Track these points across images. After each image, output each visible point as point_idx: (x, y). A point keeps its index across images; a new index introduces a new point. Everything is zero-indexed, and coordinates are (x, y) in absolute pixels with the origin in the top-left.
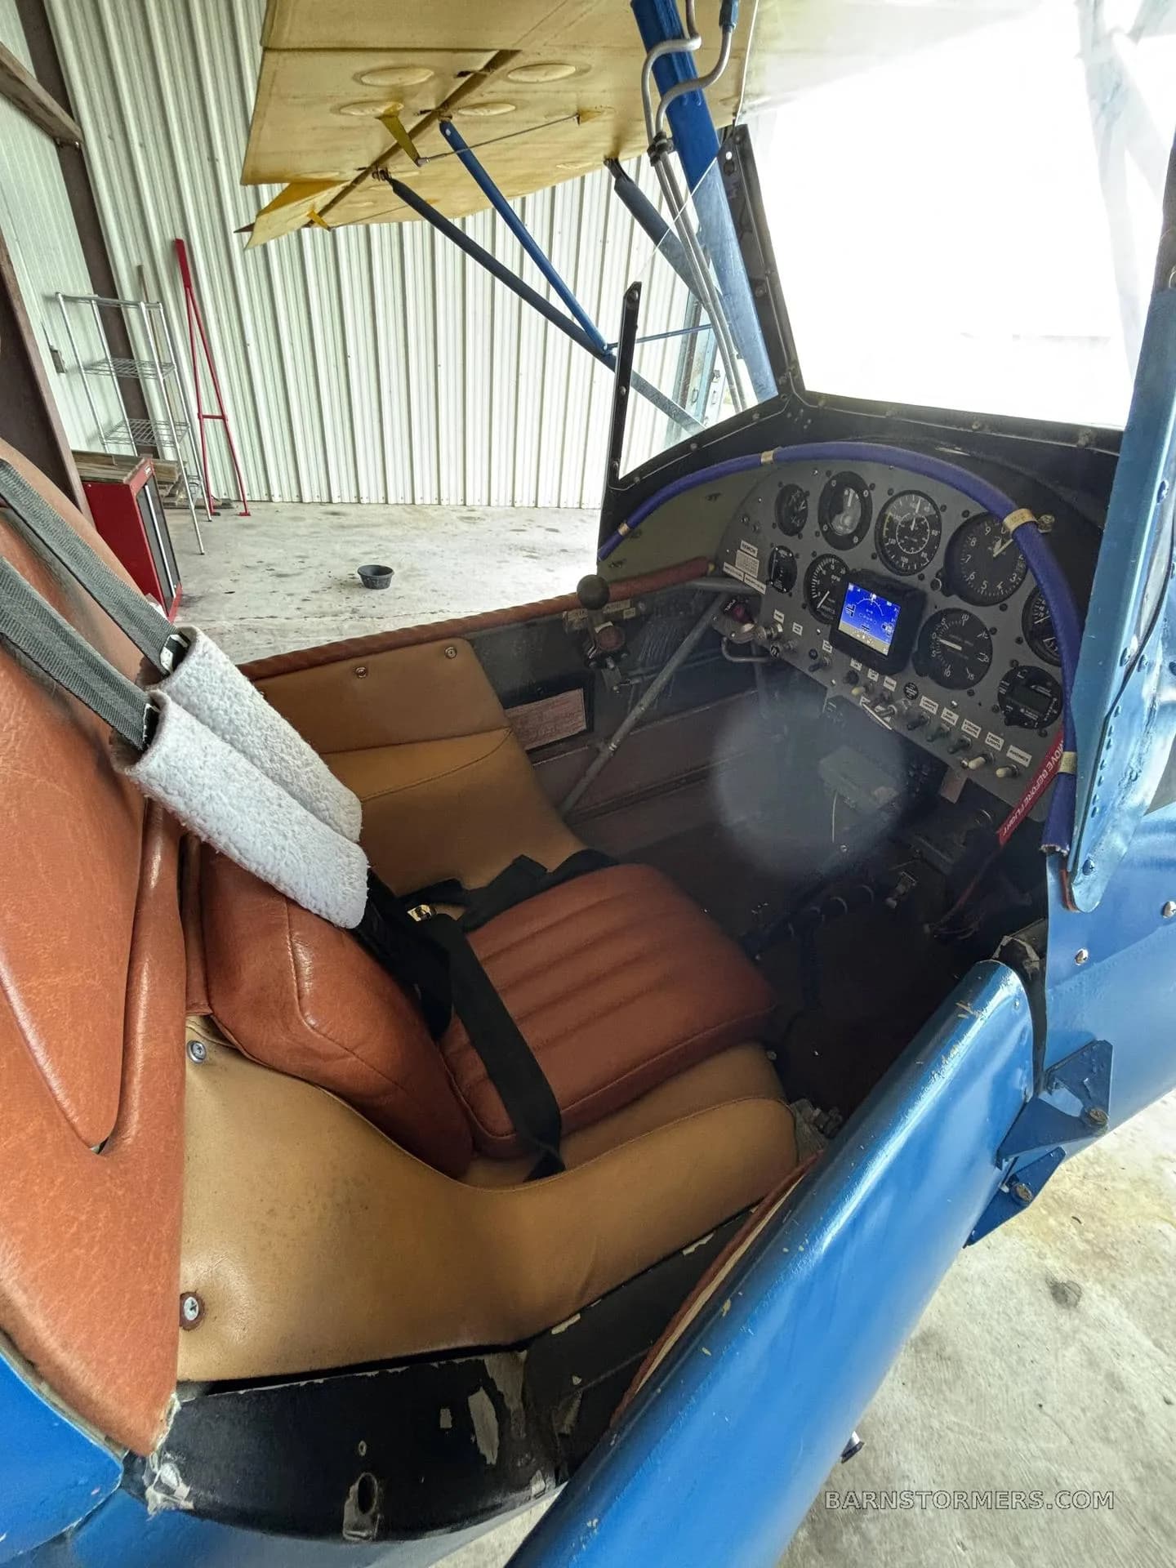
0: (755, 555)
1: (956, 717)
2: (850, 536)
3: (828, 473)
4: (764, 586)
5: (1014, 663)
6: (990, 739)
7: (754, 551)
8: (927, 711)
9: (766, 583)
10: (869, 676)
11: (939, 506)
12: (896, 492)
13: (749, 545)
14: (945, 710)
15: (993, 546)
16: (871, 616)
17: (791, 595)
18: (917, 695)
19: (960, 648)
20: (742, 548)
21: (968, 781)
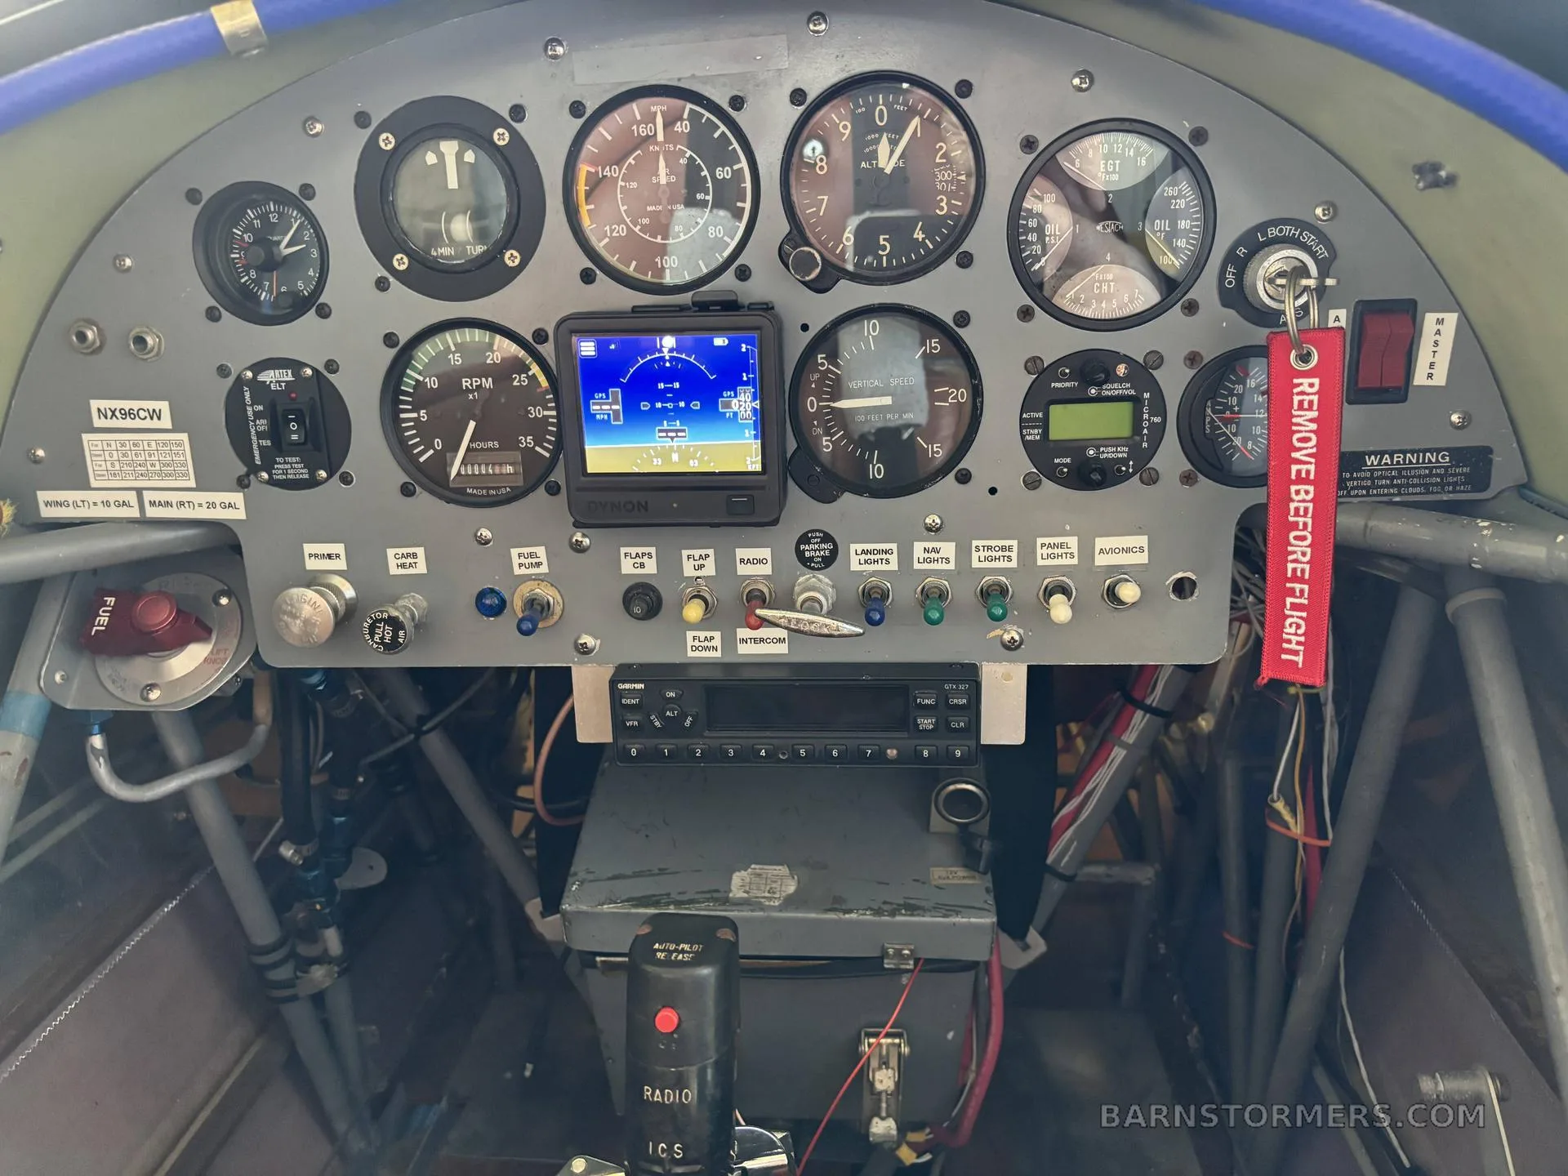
0: (166, 423)
1: (948, 549)
2: (493, 257)
3: (362, 119)
4: (237, 498)
5: (1032, 365)
6: (1045, 551)
7: (155, 414)
8: (874, 573)
9: (242, 484)
10: (689, 570)
11: (724, 104)
12: (591, 107)
13: (127, 405)
14: (919, 548)
15: (874, 155)
16: (678, 395)
17: (346, 479)
18: (834, 552)
19: (887, 401)
20: (98, 422)
21: (1037, 675)
